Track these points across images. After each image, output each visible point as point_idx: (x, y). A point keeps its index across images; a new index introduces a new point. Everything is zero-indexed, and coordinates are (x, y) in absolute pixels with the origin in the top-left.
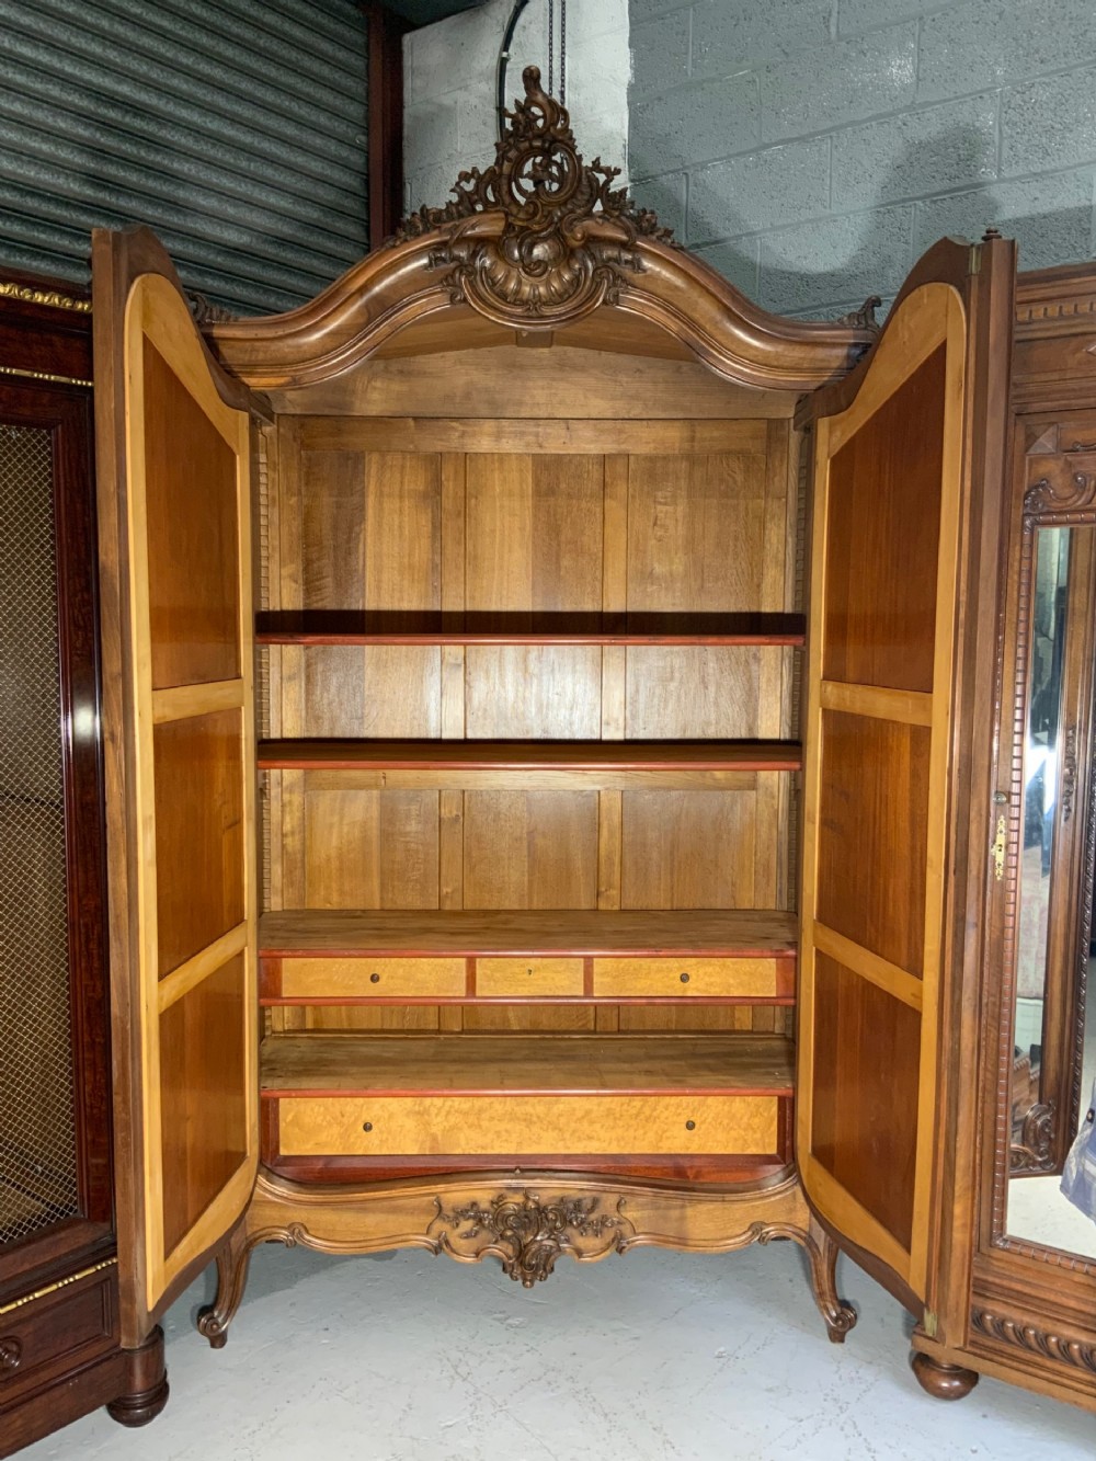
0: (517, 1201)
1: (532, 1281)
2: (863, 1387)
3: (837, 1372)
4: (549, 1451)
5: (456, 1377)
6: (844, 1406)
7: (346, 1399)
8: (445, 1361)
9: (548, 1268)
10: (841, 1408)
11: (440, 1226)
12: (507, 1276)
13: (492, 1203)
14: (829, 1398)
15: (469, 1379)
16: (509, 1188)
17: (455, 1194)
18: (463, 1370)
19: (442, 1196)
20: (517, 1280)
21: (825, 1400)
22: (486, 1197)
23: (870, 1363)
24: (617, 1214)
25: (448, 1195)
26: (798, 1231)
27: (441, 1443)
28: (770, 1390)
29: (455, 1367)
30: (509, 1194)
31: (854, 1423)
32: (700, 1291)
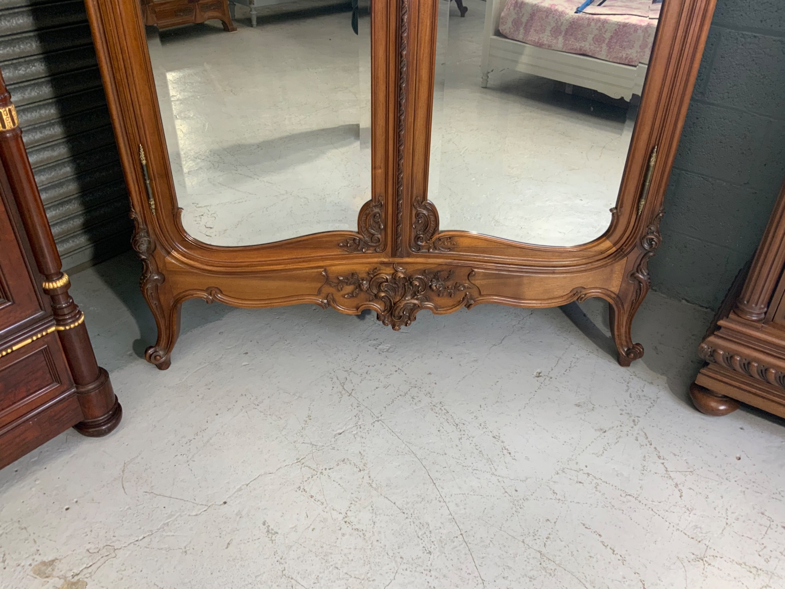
0: (388, 272)
1: (399, 326)
2: (648, 403)
3: (627, 391)
4: (415, 455)
5: (343, 392)
6: (636, 419)
7: (261, 412)
8: (335, 379)
9: (412, 318)
10: (634, 421)
11: (327, 289)
12: (381, 323)
13: (368, 274)
14: (623, 413)
15: (353, 394)
16: (383, 263)
17: (338, 267)
18: (348, 386)
19: (328, 268)
20: (388, 325)
21: (621, 414)
22: (364, 269)
23: (652, 383)
24: (467, 282)
25: (333, 268)
26: (609, 293)
27: (334, 448)
28: (578, 405)
29: (343, 385)
30: (383, 267)
31: (646, 434)
32: (519, 323)
